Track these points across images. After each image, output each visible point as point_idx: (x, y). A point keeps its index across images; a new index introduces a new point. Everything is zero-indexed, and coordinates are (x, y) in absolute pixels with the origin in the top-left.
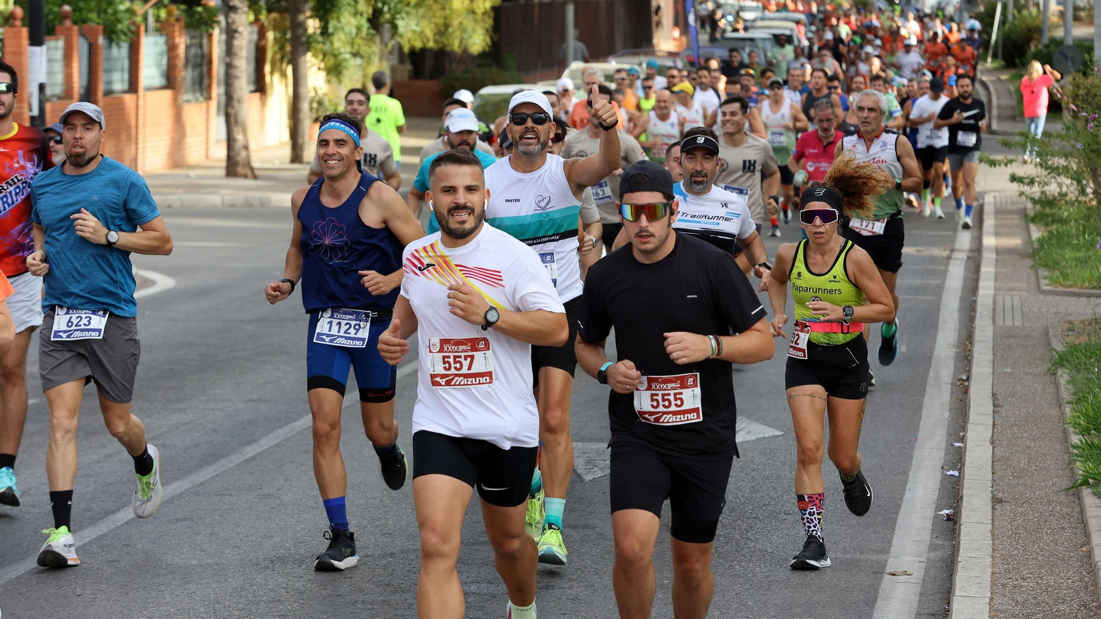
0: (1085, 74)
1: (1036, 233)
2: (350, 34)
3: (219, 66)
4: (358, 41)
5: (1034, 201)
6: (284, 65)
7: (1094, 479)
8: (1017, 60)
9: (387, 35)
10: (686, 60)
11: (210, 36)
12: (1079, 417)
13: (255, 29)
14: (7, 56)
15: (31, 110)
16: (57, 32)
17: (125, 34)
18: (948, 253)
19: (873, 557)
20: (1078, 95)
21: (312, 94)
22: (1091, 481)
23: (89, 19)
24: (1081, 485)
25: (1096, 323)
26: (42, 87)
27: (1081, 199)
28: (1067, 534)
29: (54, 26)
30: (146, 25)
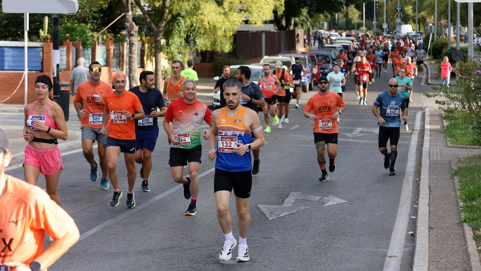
0: (464, 61)
1: (446, 123)
2: (178, 45)
3: (126, 58)
4: (181, 48)
5: (445, 111)
6: (152, 57)
7: (469, 220)
8: (438, 56)
9: (192, 45)
10: (309, 55)
11: (123, 46)
12: (462, 196)
13: (141, 43)
14: (44, 54)
15: (54, 75)
16: (64, 44)
17: (90, 45)
18: (411, 131)
19: (382, 250)
20: (462, 70)
21: (163, 68)
22: (467, 220)
23: (76, 39)
24: (463, 222)
25: (470, 159)
26: (58, 66)
27: (463, 110)
28: (458, 241)
29: (63, 42)
30: (98, 42)
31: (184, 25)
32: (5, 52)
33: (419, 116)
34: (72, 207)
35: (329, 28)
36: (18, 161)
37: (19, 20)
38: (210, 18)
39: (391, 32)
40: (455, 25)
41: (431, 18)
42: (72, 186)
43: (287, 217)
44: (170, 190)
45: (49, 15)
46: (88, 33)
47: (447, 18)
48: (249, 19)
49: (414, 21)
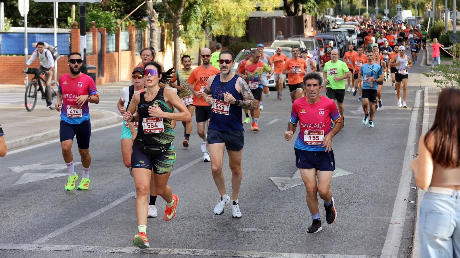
2: (195, 30)
3: (147, 42)
4: (198, 33)
6: (171, 41)
9: (208, 31)
10: (316, 39)
11: (144, 31)
13: (161, 29)
14: (72, 39)
16: (90, 30)
17: (114, 31)
18: (412, 108)
19: (385, 218)
20: (458, 51)
21: (181, 52)
23: (101, 25)
26: (85, 50)
29: (89, 28)
30: (122, 27)
31: (200, 12)
32: (37, 38)
33: (418, 94)
34: (99, 180)
35: (334, 14)
36: (49, 138)
37: (49, 9)
38: (224, 5)
39: (392, 17)
40: (452, 10)
41: (429, 4)
42: (99, 160)
43: (297, 188)
44: (189, 164)
45: (76, 4)
46: (113, 20)
47: (444, 4)
48: (260, 6)
49: (414, 7)
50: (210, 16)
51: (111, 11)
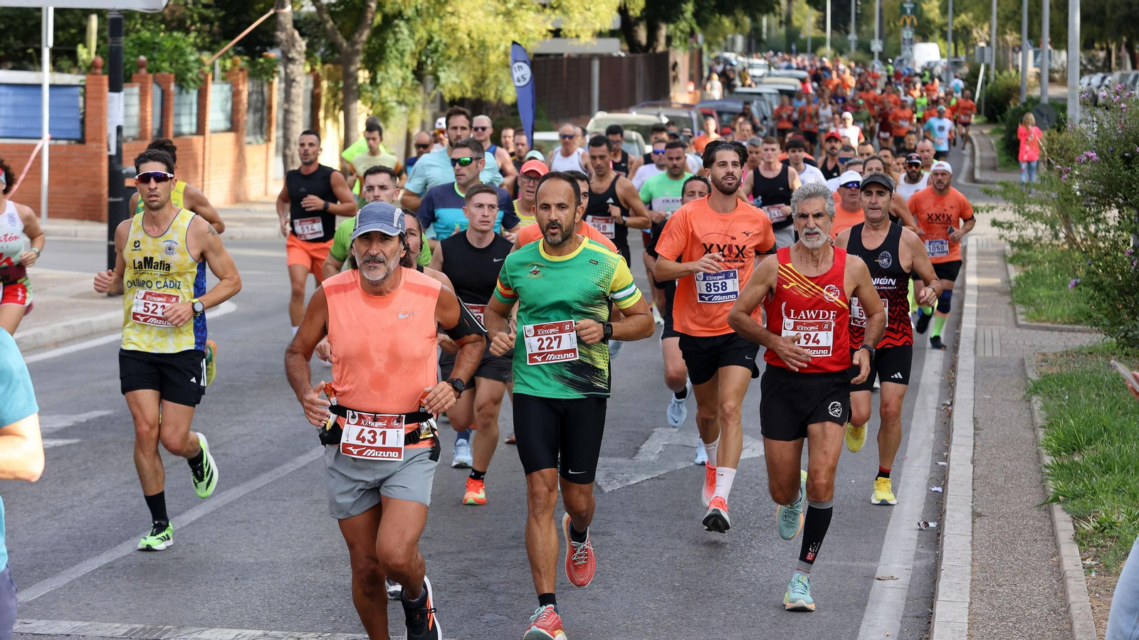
0: (1059, 130)
1: (1014, 272)
2: (397, 84)
3: (277, 112)
4: (404, 91)
5: (1013, 244)
6: (337, 111)
7: (1064, 496)
8: (998, 117)
9: (430, 86)
10: (700, 112)
11: (271, 84)
12: (1051, 440)
13: (311, 79)
14: (88, 101)
15: (109, 150)
16: (134, 80)
17: (194, 82)
19: (864, 564)
20: (1052, 149)
22: (1061, 498)
23: (162, 68)
24: (1052, 501)
25: (1067, 355)
26: (119, 129)
27: (1055, 242)
28: (1039, 545)
29: (131, 74)
30: (213, 74)
31: (409, 38)
35: (746, 50)
37: (31, 23)
38: (471, 23)
39: (890, 61)
40: (1039, 46)
41: (982, 29)
43: (645, 484)
45: (100, 13)
46: (191, 54)
47: (1019, 30)
48: (562, 26)
49: (944, 36)
50: (436, 51)
51: (187, 32)
